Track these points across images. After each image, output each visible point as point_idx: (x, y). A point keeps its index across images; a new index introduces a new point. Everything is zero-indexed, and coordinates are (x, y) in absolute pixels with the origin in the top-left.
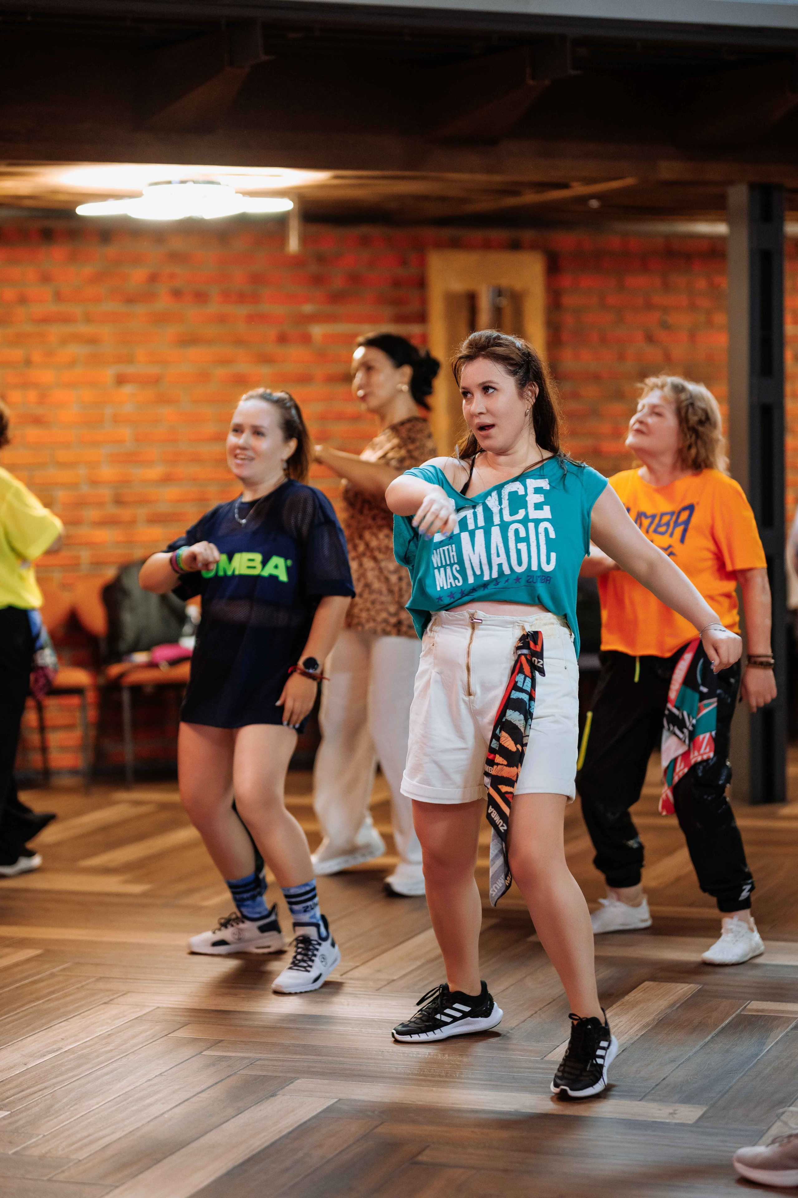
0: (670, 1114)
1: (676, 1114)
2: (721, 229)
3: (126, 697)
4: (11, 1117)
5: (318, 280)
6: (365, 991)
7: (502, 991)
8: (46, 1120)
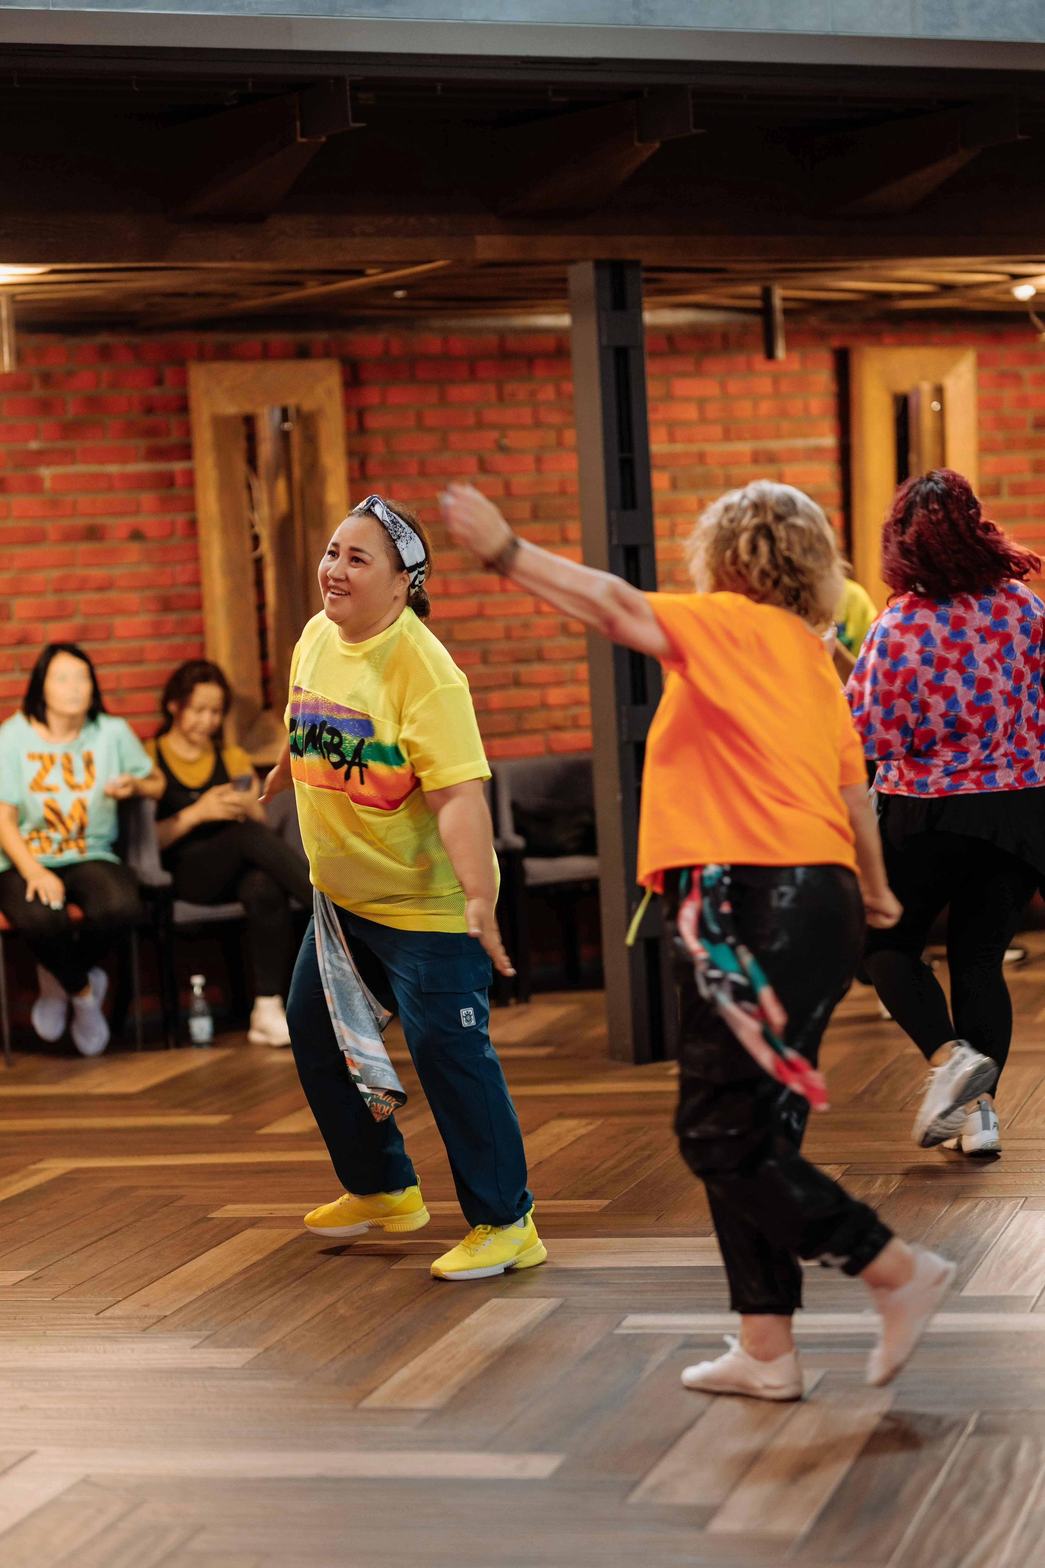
0: (519, 1467)
1: (525, 1467)
2: (564, 321)
5: (45, 407)
6: (129, 1333)
7: (306, 1322)
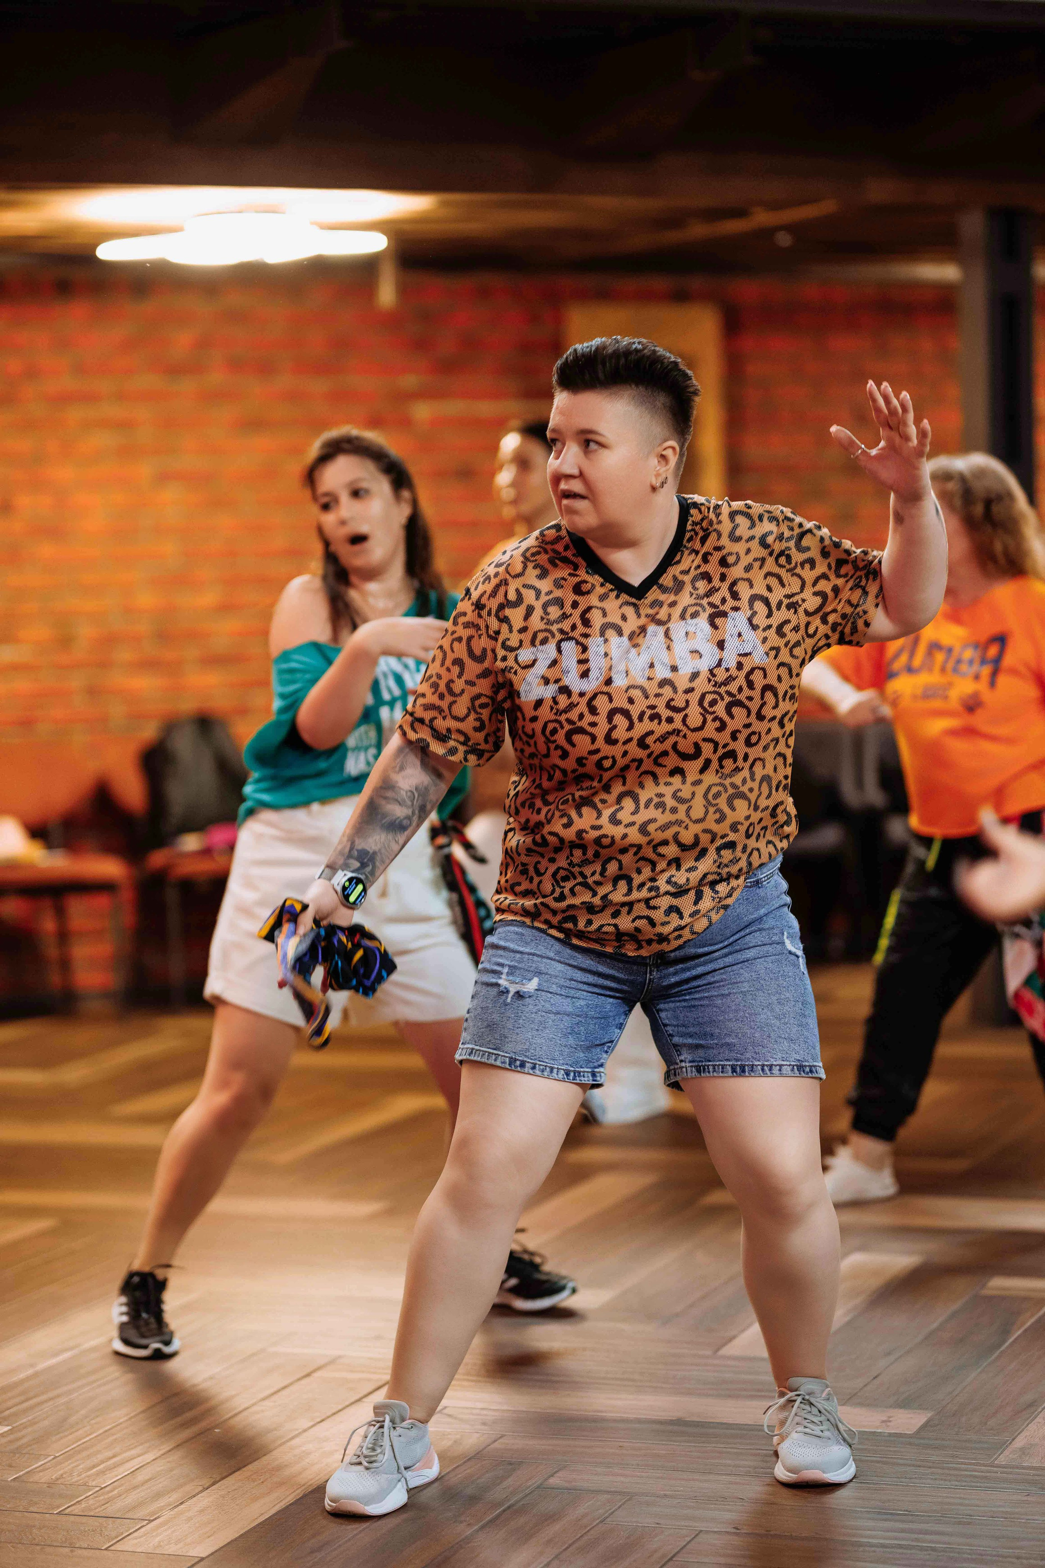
0: (883, 1422)
1: (890, 1421)
2: (951, 272)
3: (172, 897)
4: (11, 1434)
8: (58, 1436)
